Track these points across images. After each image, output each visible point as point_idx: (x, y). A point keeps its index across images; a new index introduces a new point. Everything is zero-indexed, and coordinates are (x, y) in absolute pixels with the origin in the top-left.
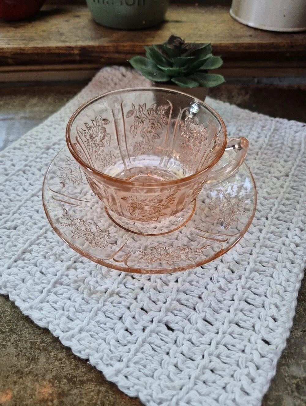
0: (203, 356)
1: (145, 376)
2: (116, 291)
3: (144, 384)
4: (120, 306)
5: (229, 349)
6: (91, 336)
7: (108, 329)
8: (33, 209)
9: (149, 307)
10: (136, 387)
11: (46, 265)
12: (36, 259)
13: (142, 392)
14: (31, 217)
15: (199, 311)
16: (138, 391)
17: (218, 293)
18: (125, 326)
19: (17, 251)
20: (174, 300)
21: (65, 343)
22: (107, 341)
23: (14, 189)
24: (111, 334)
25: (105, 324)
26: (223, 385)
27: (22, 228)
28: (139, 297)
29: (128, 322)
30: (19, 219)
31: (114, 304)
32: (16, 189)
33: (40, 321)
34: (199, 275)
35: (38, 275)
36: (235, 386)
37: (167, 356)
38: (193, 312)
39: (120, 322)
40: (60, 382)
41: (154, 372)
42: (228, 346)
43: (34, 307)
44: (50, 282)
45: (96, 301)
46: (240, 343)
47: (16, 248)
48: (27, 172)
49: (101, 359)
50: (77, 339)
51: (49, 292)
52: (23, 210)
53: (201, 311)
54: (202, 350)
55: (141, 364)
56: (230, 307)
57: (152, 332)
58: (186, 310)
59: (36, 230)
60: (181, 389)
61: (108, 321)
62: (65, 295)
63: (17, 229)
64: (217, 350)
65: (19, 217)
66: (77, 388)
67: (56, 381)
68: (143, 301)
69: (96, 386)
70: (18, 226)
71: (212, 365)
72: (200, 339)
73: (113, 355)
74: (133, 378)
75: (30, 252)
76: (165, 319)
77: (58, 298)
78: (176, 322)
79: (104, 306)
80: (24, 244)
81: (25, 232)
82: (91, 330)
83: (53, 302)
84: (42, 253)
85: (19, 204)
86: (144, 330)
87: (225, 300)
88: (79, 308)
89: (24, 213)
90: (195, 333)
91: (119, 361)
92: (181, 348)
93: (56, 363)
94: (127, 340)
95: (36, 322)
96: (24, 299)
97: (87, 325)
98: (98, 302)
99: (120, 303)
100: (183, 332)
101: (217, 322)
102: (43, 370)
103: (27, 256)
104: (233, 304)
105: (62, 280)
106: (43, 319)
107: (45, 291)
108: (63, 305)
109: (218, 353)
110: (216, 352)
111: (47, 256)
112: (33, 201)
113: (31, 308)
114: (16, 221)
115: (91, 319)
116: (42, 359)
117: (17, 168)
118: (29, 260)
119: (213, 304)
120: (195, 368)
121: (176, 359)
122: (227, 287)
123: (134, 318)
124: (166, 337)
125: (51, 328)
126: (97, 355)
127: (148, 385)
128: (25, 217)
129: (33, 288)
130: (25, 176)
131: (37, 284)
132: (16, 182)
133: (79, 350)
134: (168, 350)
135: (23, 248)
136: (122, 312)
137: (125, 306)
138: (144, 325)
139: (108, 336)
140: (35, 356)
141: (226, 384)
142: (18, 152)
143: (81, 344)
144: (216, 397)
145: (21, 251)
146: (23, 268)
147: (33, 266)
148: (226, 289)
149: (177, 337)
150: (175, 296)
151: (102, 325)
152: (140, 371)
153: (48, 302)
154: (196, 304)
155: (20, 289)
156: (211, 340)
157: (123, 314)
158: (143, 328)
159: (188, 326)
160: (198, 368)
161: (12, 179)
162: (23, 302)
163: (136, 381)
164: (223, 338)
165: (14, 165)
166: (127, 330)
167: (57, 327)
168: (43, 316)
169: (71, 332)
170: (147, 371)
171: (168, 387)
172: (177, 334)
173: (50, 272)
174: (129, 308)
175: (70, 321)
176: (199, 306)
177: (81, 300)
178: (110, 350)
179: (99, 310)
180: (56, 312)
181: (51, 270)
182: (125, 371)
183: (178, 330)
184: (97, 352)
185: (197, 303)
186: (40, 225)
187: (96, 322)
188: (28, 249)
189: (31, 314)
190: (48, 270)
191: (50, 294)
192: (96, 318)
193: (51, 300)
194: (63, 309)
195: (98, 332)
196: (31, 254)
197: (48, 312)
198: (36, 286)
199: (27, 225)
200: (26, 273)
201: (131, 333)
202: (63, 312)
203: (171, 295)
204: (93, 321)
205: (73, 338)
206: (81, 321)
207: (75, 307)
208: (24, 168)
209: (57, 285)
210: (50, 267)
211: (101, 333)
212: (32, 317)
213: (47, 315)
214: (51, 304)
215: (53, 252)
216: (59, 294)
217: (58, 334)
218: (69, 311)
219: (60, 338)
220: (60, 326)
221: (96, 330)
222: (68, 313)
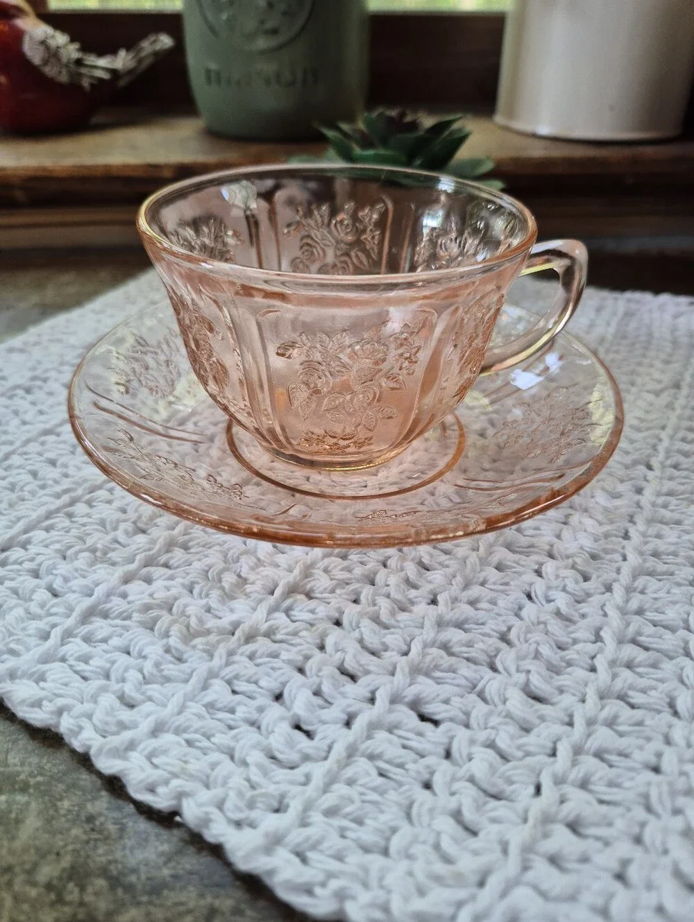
0: (538, 790)
1: (361, 852)
2: (264, 627)
3: (361, 873)
4: (277, 663)
5: (611, 766)
6: (189, 743)
7: (241, 723)
8: (42, 458)
9: (361, 665)
10: (334, 884)
11: (64, 572)
12: (39, 559)
13: (354, 898)
14: (34, 474)
15: (506, 669)
16: (341, 896)
17: (555, 626)
18: (291, 713)
20: (433, 644)
21: (107, 765)
22: (237, 756)
24: (251, 736)
25: (232, 711)
26: (615, 866)
28: (329, 642)
29: (301, 701)
30: (3, 479)
31: (259, 661)
33: (36, 709)
34: (492, 587)
35: (42, 595)
36: (654, 867)
37: (427, 793)
38: (489, 674)
39: (276, 705)
40: (82, 888)
41: (388, 839)
42: (607, 756)
43: (19, 673)
44: (73, 611)
45: (204, 655)
46: (641, 748)
48: (34, 391)
49: (220, 806)
50: (146, 752)
51: (68, 635)
52: (16, 460)
53: (513, 669)
54: (532, 770)
55: (345, 816)
56: (593, 658)
57: (373, 727)
58: (468, 667)
59: (45, 499)
60: (481, 884)
61: (239, 703)
62: (115, 641)
64: (576, 768)
66: (138, 904)
67: (71, 885)
68: (343, 650)
69: (202, 896)
71: (569, 810)
72: (522, 741)
73: (256, 792)
74: (322, 858)
75: (24, 546)
76: (410, 693)
77: (92, 650)
78: (443, 697)
79: (228, 664)
80: (11, 527)
81: (16, 503)
82: (188, 727)
83: (80, 659)
84: (57, 546)
85: (7, 449)
86: (348, 724)
87: (575, 642)
88: (155, 671)
89: (19, 467)
90: (506, 724)
91: (277, 811)
92: (465, 767)
93: (76, 831)
94: (300, 751)
95: (23, 712)
97: (180, 713)
98: (211, 656)
99: (275, 655)
100: (467, 726)
101: (564, 696)
102: (32, 851)
103: (15, 553)
104: (601, 651)
105: (108, 606)
106: (45, 703)
107: (56, 634)
108: (108, 665)
109: (581, 775)
110: (576, 774)
111: (70, 552)
113: (12, 675)
115: (191, 697)
116: (32, 823)
117: (10, 383)
118: (21, 564)
119: (545, 650)
120: (519, 821)
121: (454, 799)
122: (576, 610)
123: (317, 693)
124: (420, 738)
125: (65, 725)
126: (204, 795)
127: (374, 873)
128: (19, 474)
129: (24, 629)
130: (30, 398)
131: (33, 617)
132: (5, 410)
133: (150, 780)
134: (426, 776)
135: (8, 536)
136: (283, 679)
137: (289, 662)
138: (350, 709)
139: (242, 742)
140: (10, 812)
141: (625, 863)
142: (16, 357)
143: (156, 766)
144: (600, 902)
147: (28, 578)
148: (576, 617)
149: (452, 738)
150: (432, 635)
151: (221, 715)
152: (343, 836)
153: (63, 660)
154: (496, 656)
156: (555, 743)
157: (284, 684)
158: (345, 717)
159: (480, 709)
160: (525, 820)
163: (334, 865)
164: (589, 736)
166: (298, 727)
167: (84, 722)
168: (43, 694)
169: (127, 735)
170: (366, 835)
171: (438, 879)
172: (450, 730)
173: (74, 588)
174: (301, 671)
175: (124, 708)
176: (507, 658)
177: (160, 651)
178: (248, 780)
179: (212, 675)
180: (86, 684)
181: (78, 583)
182: (297, 836)
183: (451, 720)
184: (207, 786)
185: (498, 651)
186: (58, 489)
187: (204, 706)
188: (21, 538)
189: (10, 691)
190: (69, 584)
191: (71, 639)
192: (206, 695)
193: (72, 655)
194: (107, 676)
195: (209, 733)
196: (26, 549)
197: (62, 684)
198: (31, 622)
199: (22, 490)
200: (8, 593)
201: (309, 734)
202: (104, 682)
203: (421, 634)
204: (197, 702)
205: (132, 750)
206: (157, 705)
207: (141, 671)
208: (28, 384)
209: (94, 619)
210: (76, 578)
211: (218, 735)
212: (13, 698)
213: (56, 692)
214: (71, 666)
215: (87, 545)
216: (96, 642)
217: (88, 743)
218: (123, 680)
219: (92, 752)
220: (95, 719)
221: (202, 727)
222: (121, 685)
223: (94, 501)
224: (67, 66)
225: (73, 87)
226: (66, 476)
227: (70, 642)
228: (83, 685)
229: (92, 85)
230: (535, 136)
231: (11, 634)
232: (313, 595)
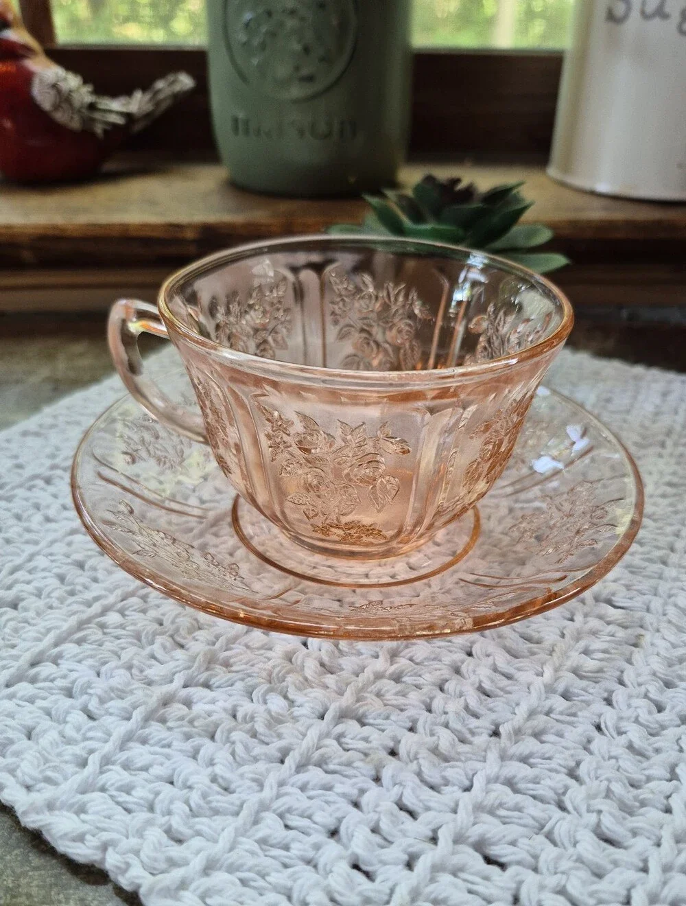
2: (316, 755)
4: (330, 796)
6: (244, 882)
7: (297, 861)
8: (69, 560)
9: (420, 801)
11: (99, 692)
12: (74, 675)
14: (62, 578)
15: (575, 809)
17: (628, 763)
18: (349, 852)
19: (16, 658)
20: (496, 780)
22: (295, 896)
23: (18, 517)
24: (308, 874)
25: (287, 848)
27: (32, 603)
28: (386, 775)
29: (360, 841)
30: (28, 582)
31: (312, 793)
32: (25, 516)
33: (79, 843)
34: (558, 717)
35: (77, 717)
38: (558, 814)
39: (332, 842)
43: (58, 804)
44: (110, 735)
45: (254, 785)
47: (14, 652)
48: (56, 481)
50: (199, 892)
51: (106, 761)
52: (41, 561)
53: (583, 809)
56: (668, 797)
57: (437, 869)
58: (535, 806)
59: (75, 607)
61: (293, 840)
62: (156, 770)
63: (21, 605)
65: (29, 577)
68: (400, 784)
70: (23, 600)
72: (594, 887)
75: (55, 661)
76: (475, 833)
77: (133, 778)
78: (509, 838)
79: (278, 796)
80: (40, 640)
81: (44, 612)
82: (242, 865)
83: (120, 789)
84: (91, 662)
85: (30, 549)
86: (409, 865)
87: (649, 779)
88: (202, 802)
89: (43, 570)
90: (577, 869)
94: (360, 894)
95: (63, 847)
96: (30, 782)
97: (231, 849)
98: (261, 786)
99: (328, 788)
100: (535, 870)
101: (638, 839)
103: (46, 669)
104: (676, 790)
105: (147, 731)
106: (88, 837)
107: (94, 760)
108: (151, 796)
111: (104, 669)
112: (69, 544)
113: (50, 806)
114: (17, 587)
115: (242, 832)
117: (28, 472)
118: (52, 681)
119: (617, 788)
122: (650, 745)
123: (375, 830)
124: (486, 882)
125: (111, 862)
128: (45, 578)
129: (59, 755)
130: (51, 489)
131: (69, 741)
132: (25, 503)
135: (37, 650)
136: (339, 814)
137: (344, 795)
138: (411, 850)
139: (300, 882)
142: (30, 441)
145: (27, 657)
146: (31, 700)
147: (61, 697)
148: (650, 753)
149: (520, 883)
150: (496, 770)
151: (274, 852)
153: (103, 789)
154: (564, 793)
155: (17, 754)
156: (629, 890)
157: (340, 820)
158: (406, 857)
159: (548, 853)
161: (13, 497)
162: (24, 791)
164: (665, 883)
165: (19, 466)
166: (356, 867)
167: (132, 859)
168: (86, 827)
169: (177, 874)
172: (517, 874)
173: (111, 710)
174: (356, 805)
175: (172, 843)
176: (576, 795)
177: (207, 781)
179: (264, 807)
180: (129, 817)
181: (115, 705)
183: (519, 863)
185: (566, 788)
186: (88, 595)
187: (256, 841)
188: (50, 652)
189: (49, 824)
190: (106, 706)
191: (111, 767)
192: (257, 831)
193: (113, 785)
194: (151, 809)
195: (264, 872)
196: (57, 665)
197: (105, 817)
198: (67, 747)
199: (49, 596)
200: (40, 713)
201: (368, 875)
202: (149, 815)
203: (484, 768)
204: (249, 837)
205: (183, 889)
206: (208, 840)
207: (187, 802)
208: (48, 473)
209: (131, 744)
210: (112, 699)
211: (273, 874)
212: (54, 831)
213: (99, 825)
214: (111, 796)
215: (122, 661)
216: (135, 770)
217: (137, 881)
218: (169, 813)
219: (142, 891)
220: (142, 854)
221: (256, 866)
222: (167, 818)
223: (127, 609)
224: (79, 111)
225: (86, 134)
226: (95, 580)
227: (110, 770)
228: (128, 817)
229: (105, 131)
230: (593, 194)
231: (46, 761)
232: (367, 721)
